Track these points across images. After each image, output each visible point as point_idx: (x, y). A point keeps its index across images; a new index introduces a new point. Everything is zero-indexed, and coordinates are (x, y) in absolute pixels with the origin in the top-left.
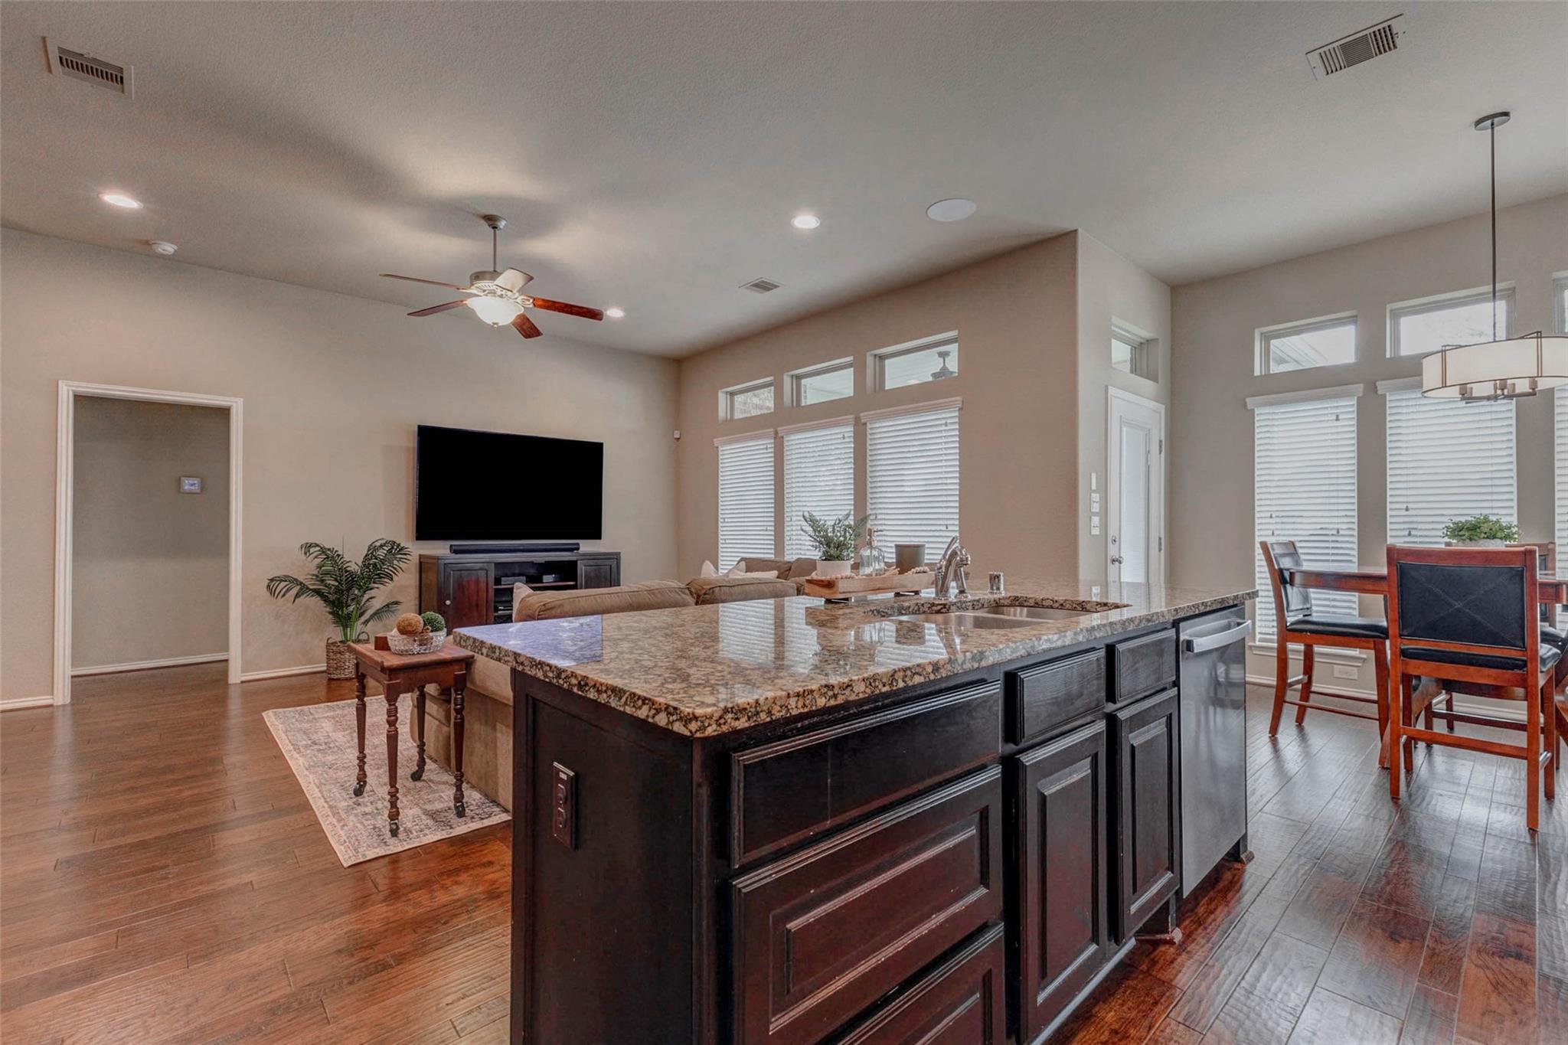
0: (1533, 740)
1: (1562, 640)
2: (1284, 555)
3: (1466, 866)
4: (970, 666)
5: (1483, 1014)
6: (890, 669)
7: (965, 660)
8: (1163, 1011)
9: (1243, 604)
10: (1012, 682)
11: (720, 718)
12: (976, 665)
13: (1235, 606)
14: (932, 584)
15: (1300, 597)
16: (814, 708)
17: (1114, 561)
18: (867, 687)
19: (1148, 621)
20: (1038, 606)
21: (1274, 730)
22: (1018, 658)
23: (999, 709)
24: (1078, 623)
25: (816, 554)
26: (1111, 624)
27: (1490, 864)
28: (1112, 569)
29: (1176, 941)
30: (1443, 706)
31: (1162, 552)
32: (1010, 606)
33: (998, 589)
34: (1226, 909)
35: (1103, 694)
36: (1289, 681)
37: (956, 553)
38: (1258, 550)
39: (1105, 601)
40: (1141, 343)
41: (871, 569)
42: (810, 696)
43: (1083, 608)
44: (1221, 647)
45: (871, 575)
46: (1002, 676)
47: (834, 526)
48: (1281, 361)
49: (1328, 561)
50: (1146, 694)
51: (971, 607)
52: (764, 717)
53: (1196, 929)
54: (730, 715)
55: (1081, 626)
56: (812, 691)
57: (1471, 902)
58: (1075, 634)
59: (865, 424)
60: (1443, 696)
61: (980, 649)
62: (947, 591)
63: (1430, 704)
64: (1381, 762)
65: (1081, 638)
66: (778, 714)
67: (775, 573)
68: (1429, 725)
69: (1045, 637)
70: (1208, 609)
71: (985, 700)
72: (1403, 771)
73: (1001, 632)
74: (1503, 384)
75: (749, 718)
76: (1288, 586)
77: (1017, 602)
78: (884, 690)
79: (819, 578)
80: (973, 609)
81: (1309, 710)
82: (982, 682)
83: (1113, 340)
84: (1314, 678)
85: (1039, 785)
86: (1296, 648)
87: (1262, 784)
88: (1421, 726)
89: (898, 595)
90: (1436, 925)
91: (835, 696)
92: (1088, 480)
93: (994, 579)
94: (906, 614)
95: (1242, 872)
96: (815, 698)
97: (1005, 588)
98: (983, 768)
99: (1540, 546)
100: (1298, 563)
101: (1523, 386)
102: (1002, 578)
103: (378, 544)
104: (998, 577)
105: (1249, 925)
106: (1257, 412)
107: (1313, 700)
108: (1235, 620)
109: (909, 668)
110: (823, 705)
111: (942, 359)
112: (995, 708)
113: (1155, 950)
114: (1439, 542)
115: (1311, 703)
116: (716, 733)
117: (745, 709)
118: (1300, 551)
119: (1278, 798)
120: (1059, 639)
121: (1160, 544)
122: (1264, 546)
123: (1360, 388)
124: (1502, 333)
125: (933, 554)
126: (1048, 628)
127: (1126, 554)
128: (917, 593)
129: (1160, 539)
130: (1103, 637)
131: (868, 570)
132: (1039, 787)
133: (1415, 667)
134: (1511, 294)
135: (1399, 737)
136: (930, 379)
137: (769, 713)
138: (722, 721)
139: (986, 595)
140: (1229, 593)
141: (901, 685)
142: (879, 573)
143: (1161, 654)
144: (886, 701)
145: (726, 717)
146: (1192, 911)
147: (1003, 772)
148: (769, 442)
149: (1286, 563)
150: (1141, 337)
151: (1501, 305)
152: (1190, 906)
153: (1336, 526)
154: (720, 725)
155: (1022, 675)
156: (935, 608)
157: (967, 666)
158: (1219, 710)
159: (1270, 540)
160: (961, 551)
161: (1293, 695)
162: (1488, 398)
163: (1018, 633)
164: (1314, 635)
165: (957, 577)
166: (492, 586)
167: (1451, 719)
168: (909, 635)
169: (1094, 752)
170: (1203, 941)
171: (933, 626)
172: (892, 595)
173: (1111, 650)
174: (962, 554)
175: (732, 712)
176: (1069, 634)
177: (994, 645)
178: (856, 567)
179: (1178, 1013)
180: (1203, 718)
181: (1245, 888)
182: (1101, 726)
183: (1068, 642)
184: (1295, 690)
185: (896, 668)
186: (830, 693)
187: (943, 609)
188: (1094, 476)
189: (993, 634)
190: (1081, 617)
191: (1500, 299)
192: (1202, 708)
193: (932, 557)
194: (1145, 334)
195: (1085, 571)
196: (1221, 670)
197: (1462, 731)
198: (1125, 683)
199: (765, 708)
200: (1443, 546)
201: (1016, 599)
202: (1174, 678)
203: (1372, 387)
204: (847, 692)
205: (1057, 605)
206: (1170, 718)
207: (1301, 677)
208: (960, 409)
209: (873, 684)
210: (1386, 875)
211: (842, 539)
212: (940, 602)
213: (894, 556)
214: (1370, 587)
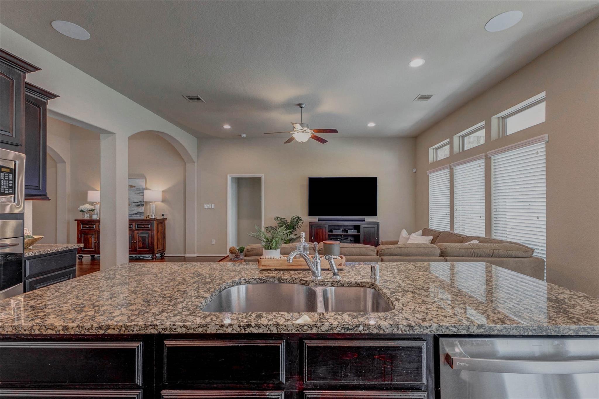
59: (491, 158)
103: (294, 217)
148: (447, 171)
166: (328, 233)
208: (547, 142)
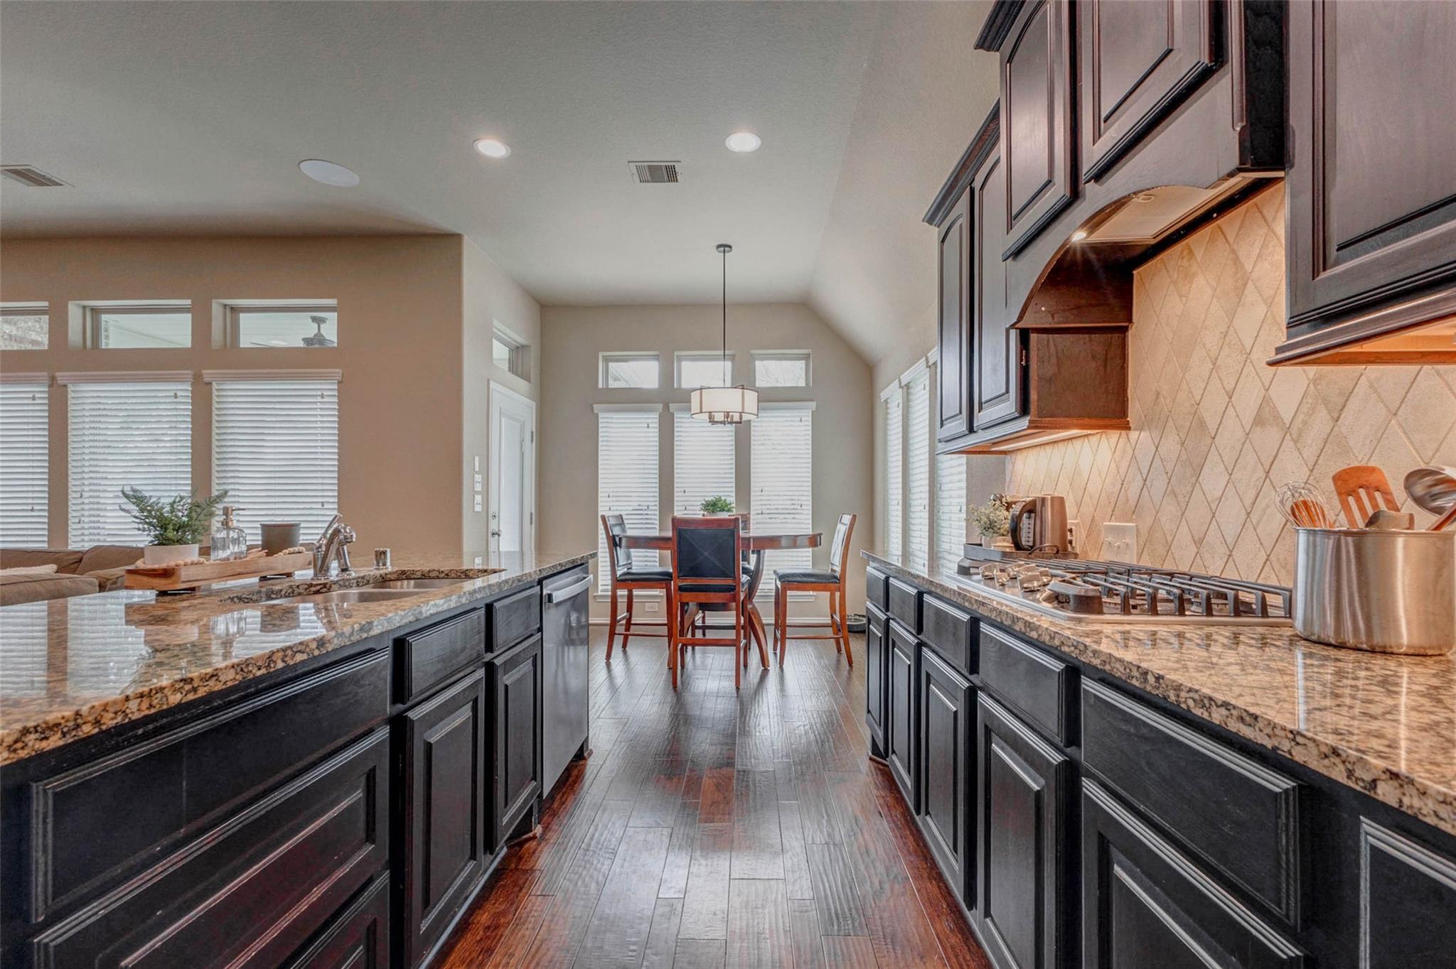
0: (738, 634)
1: (752, 572)
2: (615, 525)
3: (707, 719)
4: (358, 637)
5: (711, 806)
6: (267, 651)
7: (353, 632)
8: (527, 893)
9: (587, 563)
10: (401, 648)
11: (16, 742)
12: (365, 635)
13: (582, 564)
14: (309, 564)
15: (625, 556)
16: (165, 707)
17: (494, 534)
18: (237, 674)
19: (519, 581)
20: (425, 578)
21: (609, 656)
22: (406, 624)
23: (387, 674)
24: (462, 587)
25: (143, 539)
26: (490, 586)
27: (718, 715)
28: (493, 541)
29: (538, 835)
30: (700, 621)
31: (533, 525)
32: (397, 579)
33: (384, 564)
34: (573, 797)
35: (483, 646)
36: (618, 618)
37: (340, 531)
38: (600, 522)
39: (485, 568)
40: (517, 347)
41: (228, 552)
42: (159, 695)
43: (466, 575)
44: (572, 597)
45: (228, 559)
46: (391, 644)
47: (172, 505)
48: (616, 379)
49: (642, 528)
50: (517, 641)
51: (355, 585)
52: (88, 729)
53: (552, 820)
54: (33, 736)
55: (465, 590)
56: (162, 689)
57: (708, 741)
58: (460, 597)
59: (210, 384)
60: (700, 615)
61: (369, 620)
62: (328, 569)
63: (694, 621)
64: (669, 665)
65: (464, 600)
66: (109, 721)
67: (54, 567)
68: (693, 635)
69: (432, 603)
70: (563, 568)
71: (372, 670)
72: (679, 667)
73: (390, 602)
74: (727, 414)
75: (64, 735)
76: (618, 548)
77: (404, 575)
78: (259, 673)
79: (149, 567)
80: (358, 585)
81: (630, 637)
82: (370, 651)
83: (494, 340)
84: (633, 615)
85: (426, 736)
86: (622, 593)
87: (599, 698)
88: (689, 636)
89: (264, 579)
90: (692, 761)
91: (195, 690)
92: (472, 462)
93: (381, 555)
94: (277, 598)
95: (584, 765)
96: (166, 696)
97: (391, 564)
98: (370, 732)
99: (742, 516)
100: (624, 531)
101: (736, 418)
102: (388, 555)
104: (384, 553)
105: (588, 802)
106: (600, 416)
107: (633, 630)
108: (581, 575)
109: (290, 648)
110: (176, 702)
111: (316, 325)
112: (384, 673)
113: (521, 848)
114: (699, 514)
115: (631, 632)
116: (8, 762)
117: (60, 724)
118: (626, 522)
119: (610, 705)
120: (445, 603)
121: (531, 519)
122: (603, 518)
123: (660, 406)
124: (728, 384)
125: (311, 534)
126: (435, 595)
127: (504, 530)
128: (289, 575)
129: (531, 514)
130: (482, 599)
131: (222, 554)
132: (425, 737)
133: (686, 596)
134: (733, 358)
135: (677, 646)
136: (302, 344)
137: (97, 722)
138: (19, 745)
139: (372, 571)
140: (577, 555)
141: (280, 665)
142: (238, 556)
143: (529, 607)
144: (260, 686)
145: (26, 740)
146: (549, 808)
147: (391, 733)
148: (40, 391)
149: (617, 531)
150: (517, 342)
151: (728, 364)
152: (547, 805)
153: (647, 504)
154: (15, 751)
155: (410, 639)
156: (313, 589)
157: (355, 638)
158: (571, 648)
159: (607, 514)
160: (345, 529)
161: (620, 629)
162: (721, 422)
163: (407, 603)
164: (634, 583)
165: (339, 555)
167: (704, 628)
168: (285, 618)
169: (475, 696)
170: (557, 828)
171: (312, 605)
172: (255, 580)
173: (489, 608)
174: (345, 532)
175: (36, 731)
176: (454, 598)
177: (383, 615)
178: (205, 552)
179: (536, 890)
180: (560, 654)
181: (586, 777)
182: (481, 673)
183: (453, 605)
184: (622, 625)
185: (274, 649)
186: (188, 687)
187: (325, 588)
188: (477, 459)
189: (381, 605)
190: (465, 583)
191: (728, 360)
192: (560, 649)
193: (305, 537)
194: (521, 340)
195: (469, 544)
196: (574, 616)
197: (711, 635)
198: (501, 635)
199: (90, 718)
200: (701, 516)
201: (403, 572)
202: (538, 626)
203: (666, 407)
204: (211, 683)
205: (443, 575)
206: (535, 657)
207: (625, 614)
208: (340, 383)
209: (246, 670)
210: (668, 739)
211: (185, 519)
212: (319, 582)
213: (260, 538)
214: (662, 546)
